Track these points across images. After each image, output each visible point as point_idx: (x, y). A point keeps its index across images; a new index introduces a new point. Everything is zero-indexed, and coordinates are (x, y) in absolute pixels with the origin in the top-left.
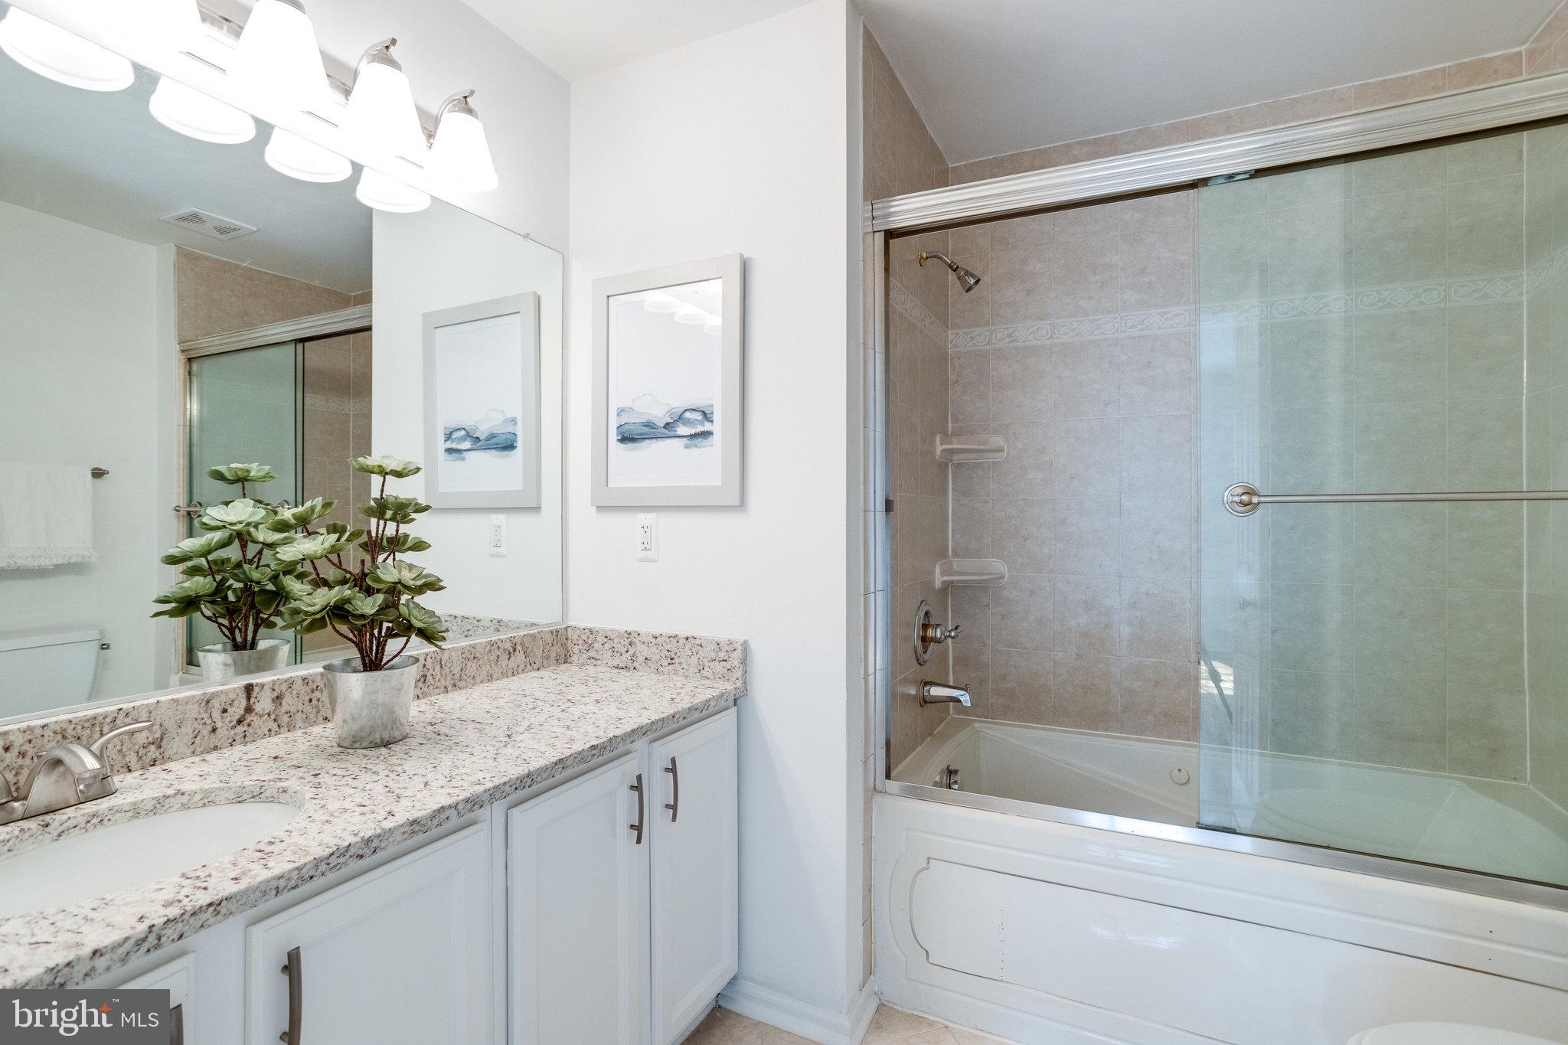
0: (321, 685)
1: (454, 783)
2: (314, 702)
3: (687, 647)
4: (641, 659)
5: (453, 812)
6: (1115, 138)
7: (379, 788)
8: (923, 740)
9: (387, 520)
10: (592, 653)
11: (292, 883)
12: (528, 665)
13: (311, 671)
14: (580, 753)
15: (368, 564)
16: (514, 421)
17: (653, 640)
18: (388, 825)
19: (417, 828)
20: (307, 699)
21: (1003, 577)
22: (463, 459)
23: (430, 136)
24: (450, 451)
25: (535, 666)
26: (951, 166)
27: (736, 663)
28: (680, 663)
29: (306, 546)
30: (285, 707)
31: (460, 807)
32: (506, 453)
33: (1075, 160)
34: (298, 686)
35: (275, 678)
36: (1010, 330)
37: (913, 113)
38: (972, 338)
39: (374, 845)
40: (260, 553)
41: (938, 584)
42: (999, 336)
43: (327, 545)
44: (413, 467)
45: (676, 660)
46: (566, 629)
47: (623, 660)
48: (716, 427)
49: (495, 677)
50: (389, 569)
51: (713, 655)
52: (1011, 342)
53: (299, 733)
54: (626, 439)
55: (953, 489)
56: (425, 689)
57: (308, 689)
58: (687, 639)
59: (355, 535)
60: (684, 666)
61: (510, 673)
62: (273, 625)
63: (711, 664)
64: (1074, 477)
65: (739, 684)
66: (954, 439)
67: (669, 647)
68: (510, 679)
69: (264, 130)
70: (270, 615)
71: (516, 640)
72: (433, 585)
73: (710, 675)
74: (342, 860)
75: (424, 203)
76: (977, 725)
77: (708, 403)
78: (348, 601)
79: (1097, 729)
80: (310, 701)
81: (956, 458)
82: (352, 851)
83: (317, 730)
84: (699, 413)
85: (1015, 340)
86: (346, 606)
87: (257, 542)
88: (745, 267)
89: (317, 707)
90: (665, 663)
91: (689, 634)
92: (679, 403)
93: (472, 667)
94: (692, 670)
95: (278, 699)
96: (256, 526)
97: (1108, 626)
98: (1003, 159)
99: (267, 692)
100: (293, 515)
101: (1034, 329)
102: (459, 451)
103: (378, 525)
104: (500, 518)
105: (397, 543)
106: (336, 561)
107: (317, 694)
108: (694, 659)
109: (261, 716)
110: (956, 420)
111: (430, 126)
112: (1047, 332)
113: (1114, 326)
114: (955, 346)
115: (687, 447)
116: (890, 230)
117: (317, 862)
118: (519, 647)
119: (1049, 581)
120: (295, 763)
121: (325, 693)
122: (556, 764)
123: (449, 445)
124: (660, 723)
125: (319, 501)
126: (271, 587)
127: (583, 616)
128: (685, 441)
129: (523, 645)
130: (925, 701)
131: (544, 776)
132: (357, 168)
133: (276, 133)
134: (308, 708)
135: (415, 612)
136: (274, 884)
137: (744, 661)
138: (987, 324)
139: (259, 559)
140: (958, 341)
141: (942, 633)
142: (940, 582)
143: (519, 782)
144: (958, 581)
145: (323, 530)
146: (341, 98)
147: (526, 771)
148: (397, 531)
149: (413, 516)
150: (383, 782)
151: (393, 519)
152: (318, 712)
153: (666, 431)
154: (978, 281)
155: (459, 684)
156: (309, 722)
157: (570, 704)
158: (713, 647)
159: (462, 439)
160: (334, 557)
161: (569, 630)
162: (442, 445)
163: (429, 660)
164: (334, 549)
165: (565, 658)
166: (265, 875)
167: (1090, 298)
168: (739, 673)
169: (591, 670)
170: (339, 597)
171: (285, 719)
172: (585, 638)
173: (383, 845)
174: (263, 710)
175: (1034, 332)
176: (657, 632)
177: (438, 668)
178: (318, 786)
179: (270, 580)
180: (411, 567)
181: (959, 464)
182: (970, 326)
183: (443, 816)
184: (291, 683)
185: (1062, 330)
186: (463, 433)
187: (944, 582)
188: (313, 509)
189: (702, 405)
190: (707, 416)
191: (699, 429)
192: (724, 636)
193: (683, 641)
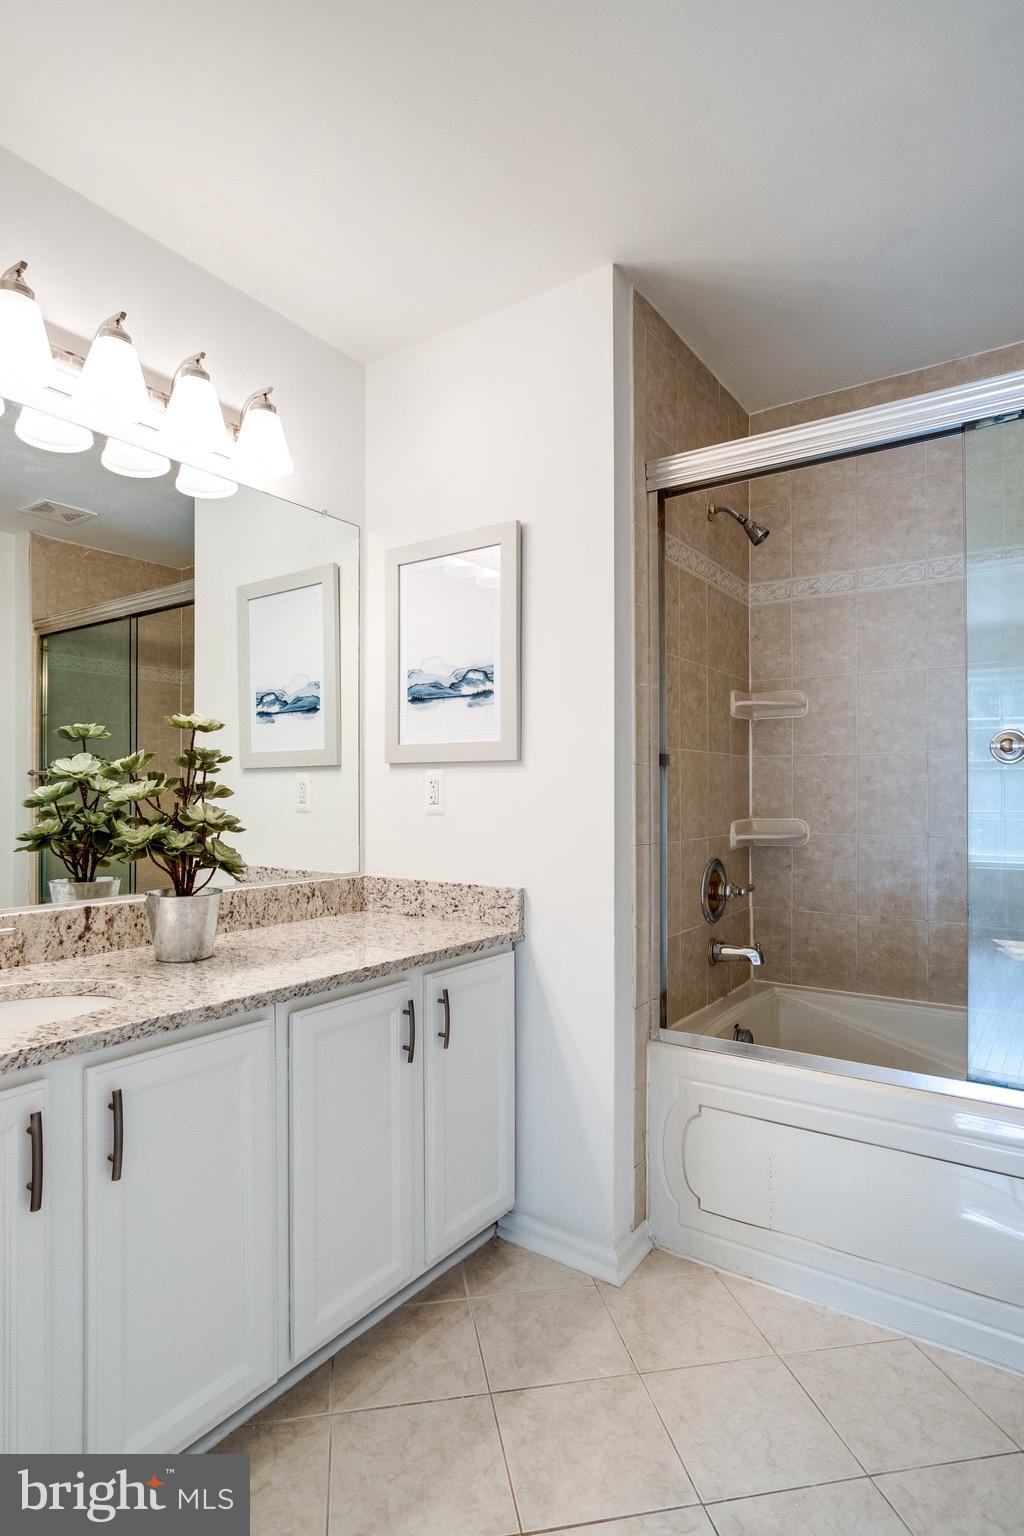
0: (145, 913)
1: (244, 986)
2: (139, 927)
3: (470, 895)
4: (429, 907)
5: (241, 1006)
6: (921, 374)
7: (186, 987)
8: (712, 1000)
9: (196, 769)
10: (384, 902)
11: (115, 1039)
12: (326, 911)
13: (138, 900)
14: (354, 972)
15: (181, 805)
16: (317, 685)
17: (439, 889)
18: (188, 1008)
19: (211, 1014)
20: (133, 923)
21: (805, 836)
22: (273, 722)
23: (236, 430)
24: (261, 714)
25: (333, 912)
26: (750, 414)
27: (514, 909)
28: (464, 910)
29: (131, 789)
30: (116, 928)
31: (247, 1002)
32: (310, 715)
33: (879, 401)
34: (126, 912)
35: (108, 904)
36: (812, 582)
37: (699, 369)
38: (772, 592)
39: (178, 1020)
40: (97, 800)
41: (733, 843)
42: (800, 588)
43: (147, 789)
44: (217, 724)
45: (460, 908)
46: (362, 879)
47: (413, 908)
48: (496, 686)
49: (295, 918)
50: (198, 810)
51: (493, 901)
52: (813, 593)
53: (126, 951)
54: (416, 699)
55: (754, 747)
56: (232, 924)
57: (134, 915)
58: (470, 887)
59: (170, 783)
60: (466, 913)
61: (309, 917)
62: (106, 864)
63: (491, 911)
64: (877, 734)
65: (516, 929)
66: (754, 696)
67: (453, 895)
68: (309, 921)
69: (100, 440)
70: (104, 855)
71: (313, 887)
72: (230, 825)
73: (490, 922)
74: (152, 1028)
75: (232, 490)
76: (776, 989)
77: (489, 663)
78: (163, 836)
79: (903, 996)
80: (136, 925)
81: (757, 716)
82: (160, 1023)
83: (142, 950)
84: (481, 673)
85: (818, 592)
86: (162, 840)
87: (94, 790)
88: (522, 532)
89: (142, 931)
90: (450, 910)
91: (472, 883)
92: (463, 664)
93: (274, 908)
94: (475, 916)
95: (110, 921)
96: (93, 777)
97: (915, 887)
98: (803, 404)
99: (102, 913)
100: (121, 764)
101: (837, 579)
102: (268, 714)
103: (189, 773)
104: (305, 776)
105: (204, 789)
106: (156, 804)
107: (141, 920)
108: (476, 907)
109: (97, 935)
110: (756, 676)
111: (234, 421)
112: (850, 582)
113: (920, 573)
114: (756, 600)
115: (470, 705)
116: (664, 489)
117: (134, 1027)
118: (317, 893)
119: (852, 841)
120: (122, 969)
121: (148, 920)
122: (331, 979)
123: (261, 709)
124: (433, 957)
125: (142, 753)
126: (105, 829)
127: (376, 868)
128: (468, 699)
129: (321, 891)
130: (715, 960)
131: (321, 988)
132: (175, 465)
133: (109, 442)
134: (134, 931)
135: (218, 847)
136: (103, 1037)
137: (522, 908)
138: (788, 576)
139: (96, 805)
140: (758, 595)
141: (732, 891)
142: (735, 843)
143: (297, 989)
144: (758, 840)
145: (145, 778)
146: (161, 404)
147: (305, 982)
148: (204, 778)
149: (218, 765)
150: (189, 984)
151: (201, 768)
152: (142, 936)
153: (452, 691)
154: (767, 534)
155: (262, 922)
156: (135, 943)
157: (356, 940)
158: (494, 894)
159: (272, 703)
160: (153, 800)
161: (365, 880)
162: (254, 709)
163: (235, 897)
164: (154, 793)
165: (360, 906)
166: (97, 1030)
167: (895, 544)
168: (516, 919)
169: (383, 916)
170: (157, 831)
171: (115, 939)
172: (379, 887)
173: (184, 1022)
174: (98, 929)
175: (837, 582)
176: (443, 881)
177: (244, 906)
178: (139, 983)
179: (104, 823)
180: (215, 809)
181: (759, 721)
182: (771, 579)
183: (233, 1007)
184: (120, 909)
185: (866, 581)
186: (272, 697)
187: (739, 841)
188: (137, 758)
189: (484, 665)
190: (488, 676)
191: (481, 688)
192: (502, 885)
193: (465, 889)
